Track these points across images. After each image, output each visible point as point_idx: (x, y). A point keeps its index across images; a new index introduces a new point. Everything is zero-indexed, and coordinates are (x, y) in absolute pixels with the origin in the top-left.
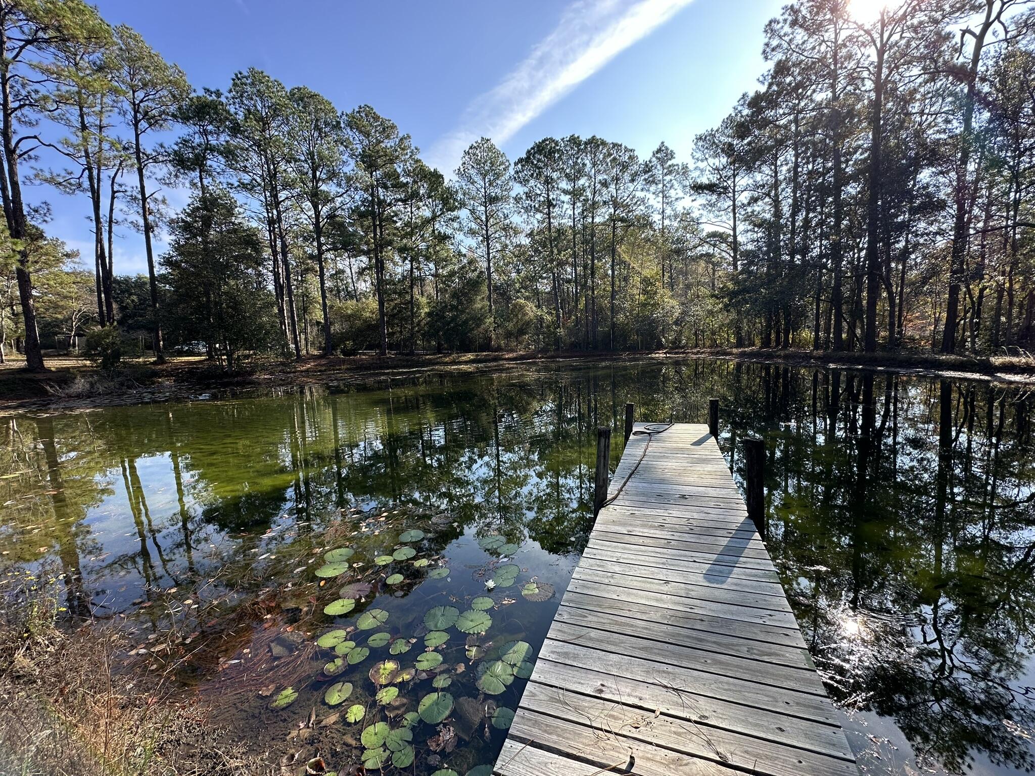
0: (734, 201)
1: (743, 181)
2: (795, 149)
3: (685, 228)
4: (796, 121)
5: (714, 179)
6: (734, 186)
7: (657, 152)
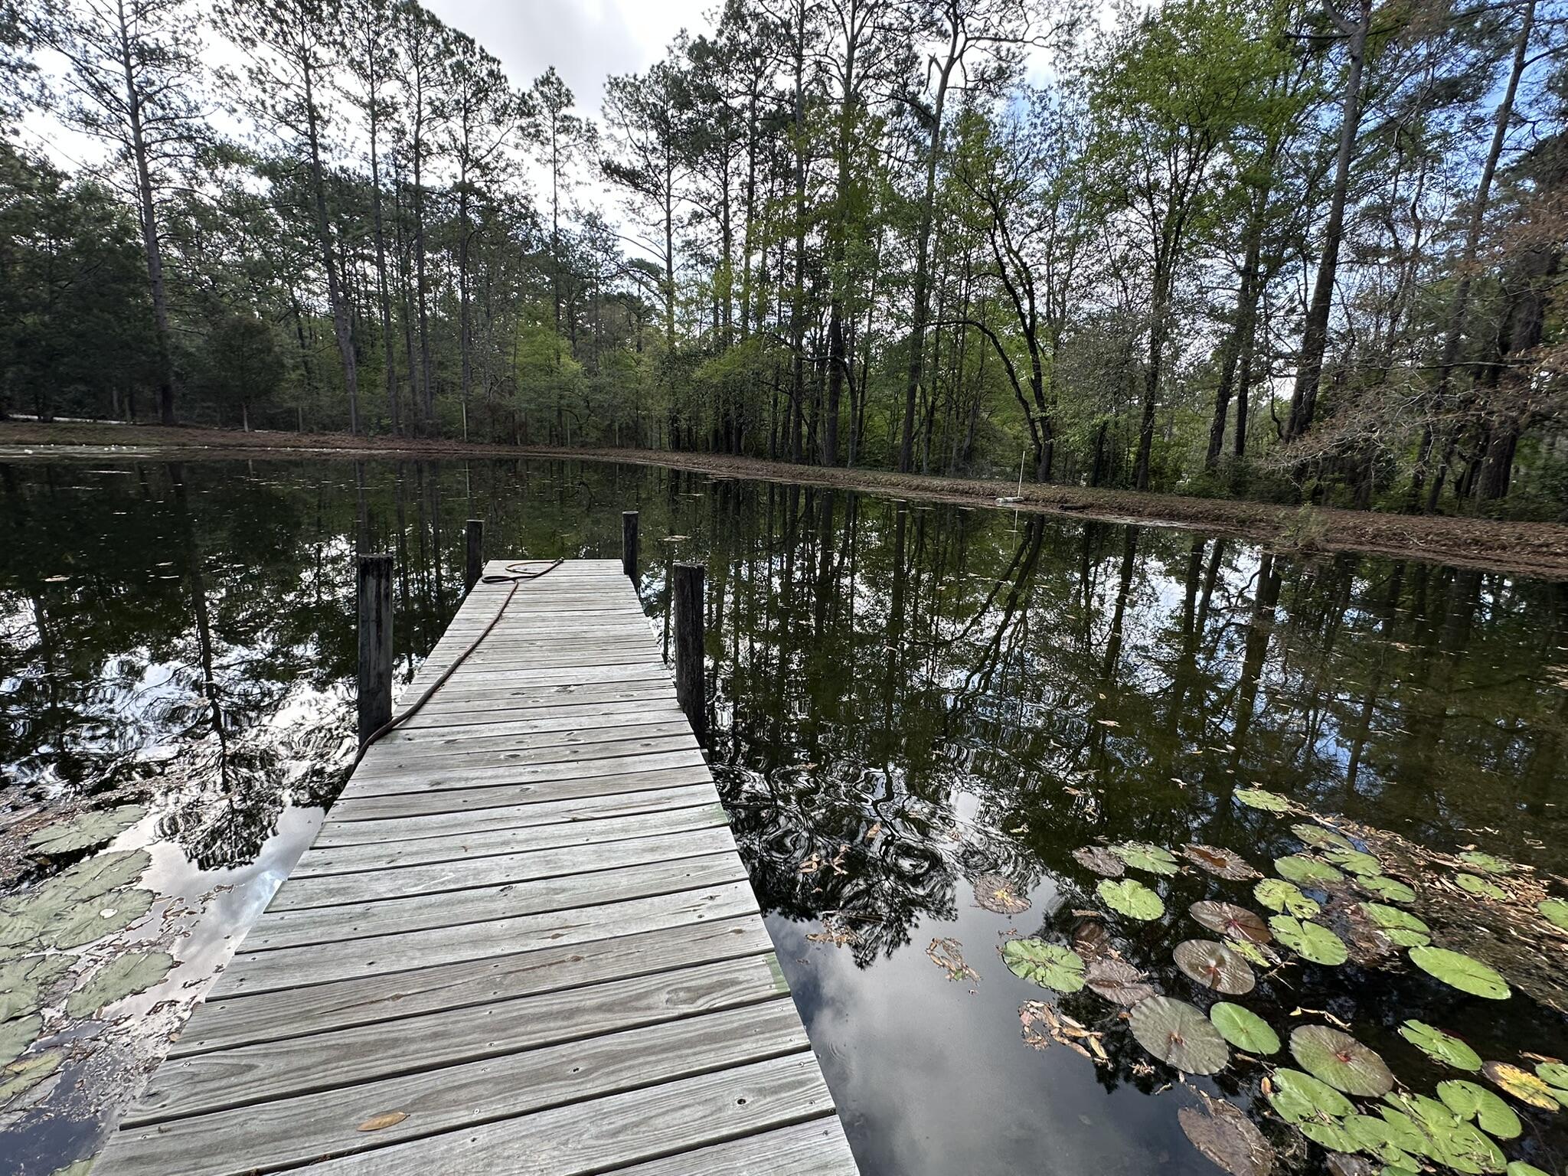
0: (669, 212)
1: (682, 180)
2: (751, 154)
3: (593, 241)
4: (752, 107)
5: (639, 164)
6: (669, 188)
7: (543, 84)
